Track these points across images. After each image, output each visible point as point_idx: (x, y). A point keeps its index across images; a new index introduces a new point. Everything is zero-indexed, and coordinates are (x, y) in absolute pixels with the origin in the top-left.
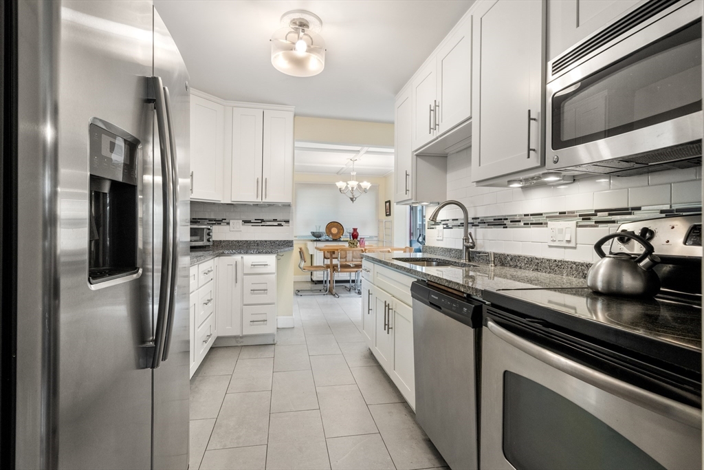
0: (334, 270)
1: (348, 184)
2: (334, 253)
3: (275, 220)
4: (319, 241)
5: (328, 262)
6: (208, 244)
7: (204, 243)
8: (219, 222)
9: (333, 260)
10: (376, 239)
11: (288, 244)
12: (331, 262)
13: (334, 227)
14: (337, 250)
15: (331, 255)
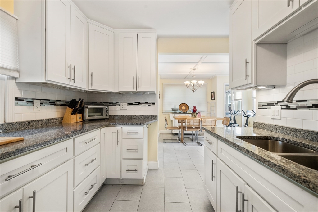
0: (183, 130)
1: (191, 83)
2: (183, 120)
3: (147, 103)
4: (176, 113)
5: (180, 124)
6: (106, 117)
7: (104, 117)
8: (115, 104)
9: (183, 123)
10: (206, 112)
11: (154, 117)
12: (182, 124)
13: (183, 106)
14: (185, 119)
15: (182, 121)
